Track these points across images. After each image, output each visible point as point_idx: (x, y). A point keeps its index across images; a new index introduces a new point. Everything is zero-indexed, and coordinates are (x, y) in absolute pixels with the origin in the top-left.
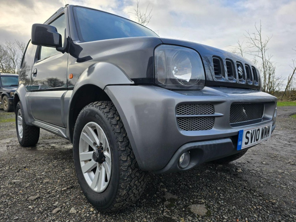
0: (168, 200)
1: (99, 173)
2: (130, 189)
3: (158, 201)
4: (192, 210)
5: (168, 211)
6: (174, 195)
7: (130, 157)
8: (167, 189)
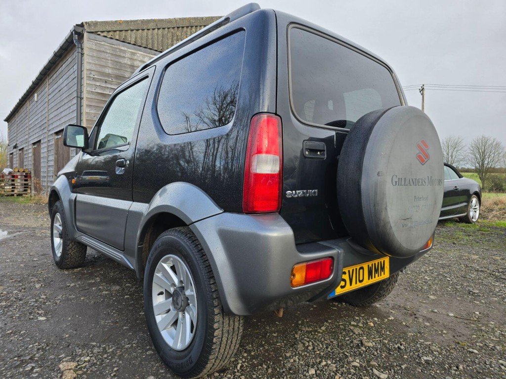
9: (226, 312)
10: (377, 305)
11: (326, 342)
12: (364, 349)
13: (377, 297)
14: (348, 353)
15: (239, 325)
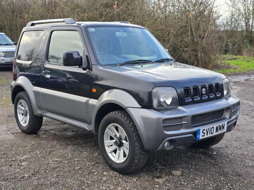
0: (159, 169)
1: (119, 153)
2: (140, 160)
3: (154, 169)
4: (173, 173)
5: (159, 174)
6: (163, 167)
7: (140, 144)
8: (159, 164)
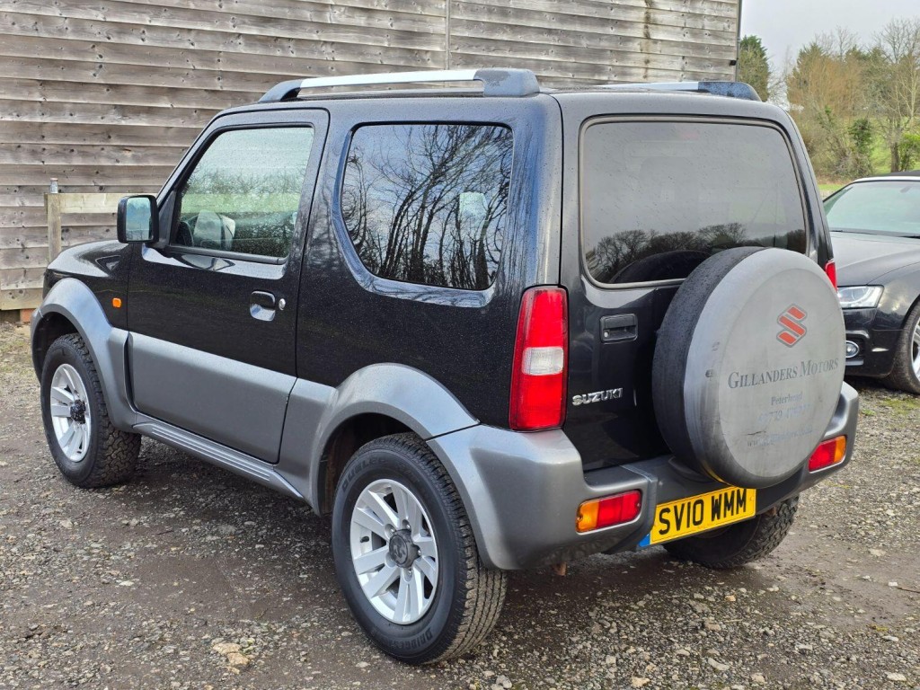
9: (485, 567)
10: (756, 566)
11: (641, 623)
12: (705, 634)
13: (750, 551)
14: (675, 638)
15: (500, 585)
